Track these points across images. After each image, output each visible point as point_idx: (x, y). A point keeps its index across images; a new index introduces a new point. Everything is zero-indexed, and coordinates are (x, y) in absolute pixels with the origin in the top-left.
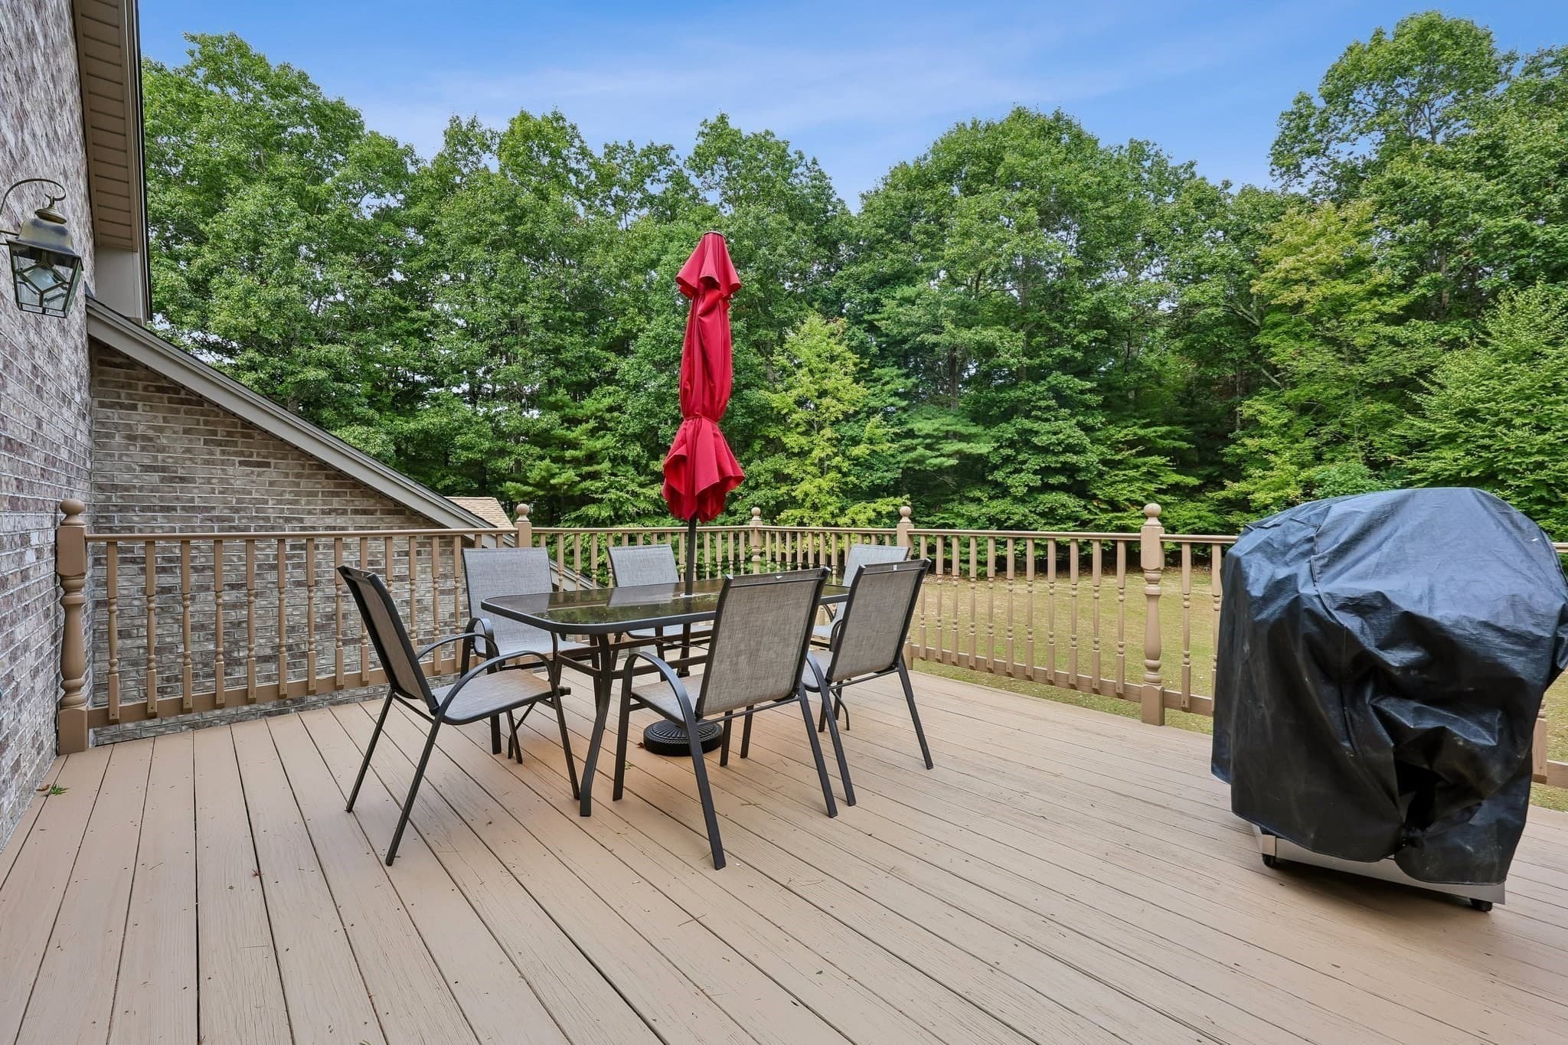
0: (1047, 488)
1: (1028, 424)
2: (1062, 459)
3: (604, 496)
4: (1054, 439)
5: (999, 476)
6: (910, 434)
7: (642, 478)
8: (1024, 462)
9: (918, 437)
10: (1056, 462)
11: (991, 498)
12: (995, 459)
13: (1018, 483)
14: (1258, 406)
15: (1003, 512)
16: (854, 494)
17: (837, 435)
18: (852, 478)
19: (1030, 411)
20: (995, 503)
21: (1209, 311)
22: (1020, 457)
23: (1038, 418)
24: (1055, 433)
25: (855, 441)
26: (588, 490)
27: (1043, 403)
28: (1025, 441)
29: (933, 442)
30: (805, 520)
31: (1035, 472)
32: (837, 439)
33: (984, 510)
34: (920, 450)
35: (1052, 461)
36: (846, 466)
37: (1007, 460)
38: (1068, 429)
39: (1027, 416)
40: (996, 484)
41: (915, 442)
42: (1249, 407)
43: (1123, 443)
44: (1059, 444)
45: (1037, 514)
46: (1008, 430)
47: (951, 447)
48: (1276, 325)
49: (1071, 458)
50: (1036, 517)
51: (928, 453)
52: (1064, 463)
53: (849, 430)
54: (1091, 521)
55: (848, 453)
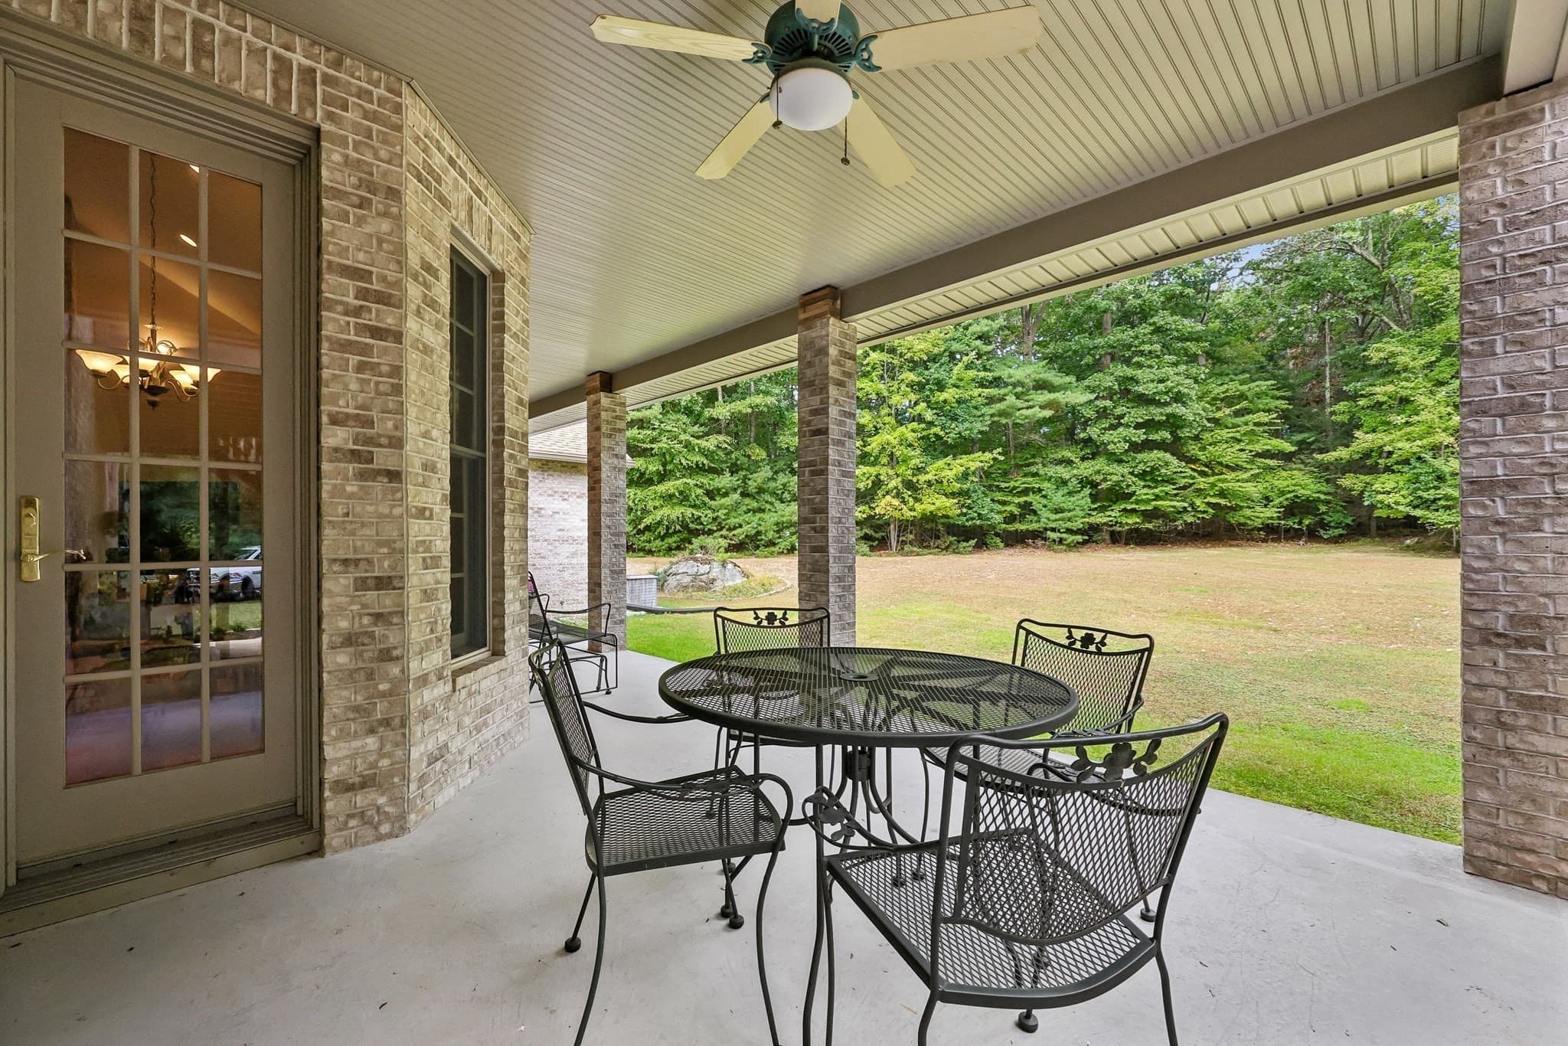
0: (1148, 445)
1: (1130, 372)
2: (1169, 410)
3: (653, 446)
4: (1161, 386)
5: (1093, 432)
6: (997, 382)
7: (696, 428)
8: (1122, 416)
9: (1006, 385)
10: (1161, 414)
11: (1083, 459)
12: (1089, 413)
13: (1117, 440)
14: (1390, 348)
15: (1098, 472)
16: (937, 447)
17: (920, 378)
18: (934, 430)
19: (1131, 358)
20: (1086, 464)
21: (1346, 235)
22: (1119, 411)
23: (1139, 365)
24: (1161, 381)
25: (941, 386)
26: (634, 439)
27: (1147, 348)
28: (1126, 392)
29: (1022, 390)
30: (882, 478)
31: (1138, 426)
32: (919, 383)
33: (1075, 472)
34: (1011, 399)
35: (1157, 413)
36: (929, 416)
37: (1103, 413)
38: (1177, 376)
39: (1127, 362)
40: (1089, 441)
41: (1003, 391)
42: (1378, 350)
43: (1222, 400)
44: (1166, 393)
45: (1136, 476)
46: (1106, 380)
47: (1045, 397)
48: (1414, 254)
49: (1178, 409)
50: (1134, 479)
51: (1019, 403)
52: (1168, 416)
53: (935, 372)
54: (1191, 485)
55: (933, 400)
